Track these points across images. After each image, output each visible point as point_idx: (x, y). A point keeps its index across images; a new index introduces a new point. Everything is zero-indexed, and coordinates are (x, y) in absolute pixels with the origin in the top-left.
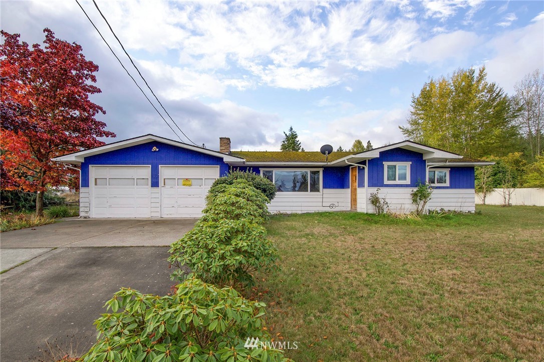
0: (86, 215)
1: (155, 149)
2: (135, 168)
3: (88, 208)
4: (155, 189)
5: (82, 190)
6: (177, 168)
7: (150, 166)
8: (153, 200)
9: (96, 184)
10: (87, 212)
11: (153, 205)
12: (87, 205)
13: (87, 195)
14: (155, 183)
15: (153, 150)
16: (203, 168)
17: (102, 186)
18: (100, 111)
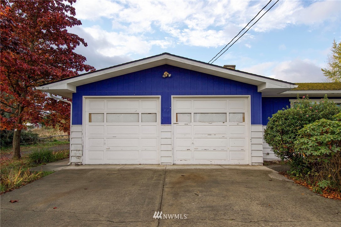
0: (78, 161)
1: (166, 74)
2: (140, 100)
3: (81, 152)
4: (166, 127)
5: (74, 128)
6: (192, 100)
7: (160, 96)
8: (164, 141)
9: (90, 121)
10: (79, 157)
11: (164, 148)
12: (79, 147)
13: (79, 135)
14: (166, 119)
15: (164, 76)
16: (228, 99)
17: (97, 124)
18: (81, 43)
